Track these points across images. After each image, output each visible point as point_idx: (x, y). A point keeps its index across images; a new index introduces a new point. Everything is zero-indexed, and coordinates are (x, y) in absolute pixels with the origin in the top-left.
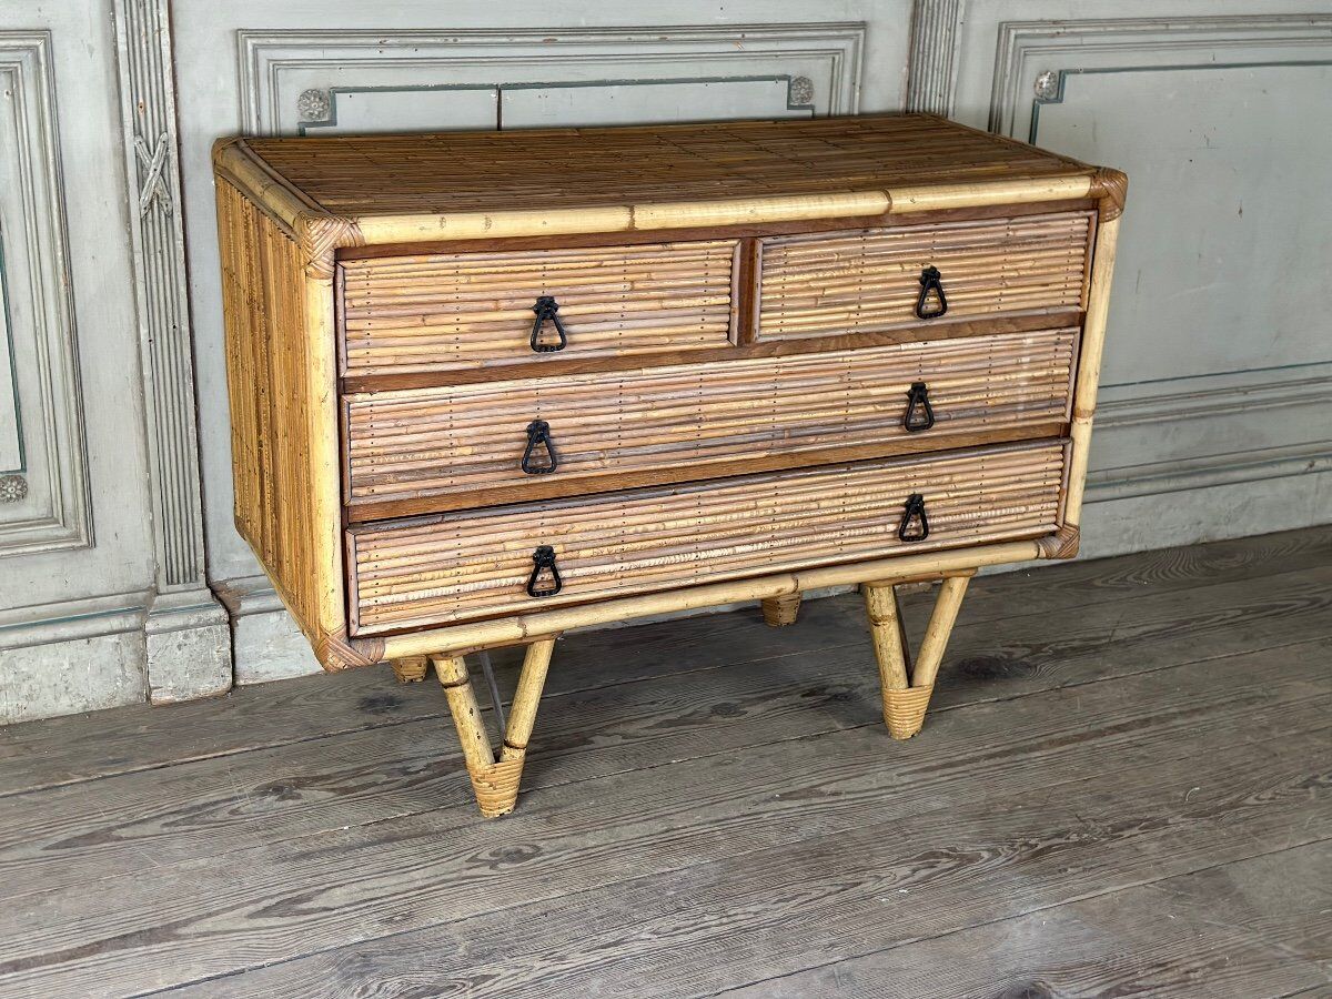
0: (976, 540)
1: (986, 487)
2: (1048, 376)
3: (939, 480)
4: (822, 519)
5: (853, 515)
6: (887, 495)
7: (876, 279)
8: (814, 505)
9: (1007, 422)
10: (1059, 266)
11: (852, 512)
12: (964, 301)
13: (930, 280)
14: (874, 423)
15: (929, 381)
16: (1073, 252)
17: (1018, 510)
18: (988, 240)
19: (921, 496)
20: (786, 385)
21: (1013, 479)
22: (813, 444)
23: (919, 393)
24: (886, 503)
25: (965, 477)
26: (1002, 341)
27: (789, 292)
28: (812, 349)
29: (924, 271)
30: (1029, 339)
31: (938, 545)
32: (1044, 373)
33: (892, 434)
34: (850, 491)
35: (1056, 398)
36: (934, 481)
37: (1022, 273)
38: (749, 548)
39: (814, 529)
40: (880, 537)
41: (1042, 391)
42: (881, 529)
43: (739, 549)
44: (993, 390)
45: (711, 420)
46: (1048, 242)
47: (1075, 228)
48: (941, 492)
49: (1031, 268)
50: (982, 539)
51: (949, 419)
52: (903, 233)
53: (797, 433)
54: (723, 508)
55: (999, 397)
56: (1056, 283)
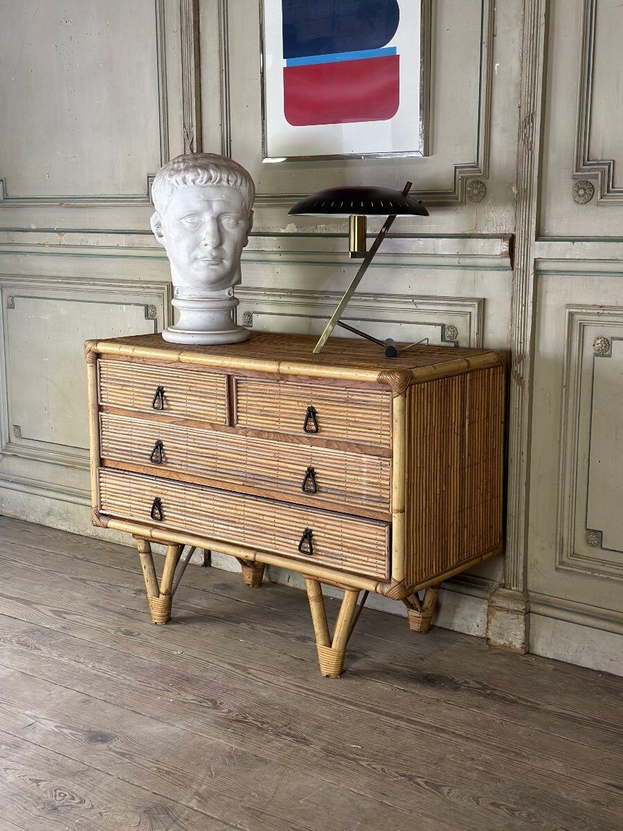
0: (340, 567)
1: (345, 538)
2: (377, 483)
3: (319, 525)
4: (265, 526)
5: (278, 529)
6: (295, 524)
7: (287, 407)
8: (261, 517)
9: (357, 503)
10: (377, 420)
11: (278, 527)
12: (330, 429)
13: (312, 413)
14: (290, 483)
15: (317, 468)
16: (384, 414)
17: (363, 558)
18: (340, 398)
19: (311, 531)
20: (251, 451)
21: (358, 538)
22: (262, 485)
23: (311, 473)
24: (294, 528)
25: (332, 528)
26: (350, 456)
27: (250, 405)
28: (263, 436)
29: (309, 407)
30: (365, 458)
31: (320, 562)
32: (376, 481)
33: (296, 491)
34: (277, 515)
35: (383, 498)
36: (316, 524)
37: (357, 419)
38: (234, 529)
39: (262, 530)
40: (293, 546)
41: (375, 491)
42: (292, 542)
43: (230, 528)
44: (348, 483)
45: (221, 460)
46: (369, 405)
47: (384, 400)
48: (321, 532)
49: (362, 418)
50: (344, 568)
51: (327, 492)
52: (298, 386)
53: (257, 478)
54: (221, 504)
55: (353, 488)
56: (375, 429)
